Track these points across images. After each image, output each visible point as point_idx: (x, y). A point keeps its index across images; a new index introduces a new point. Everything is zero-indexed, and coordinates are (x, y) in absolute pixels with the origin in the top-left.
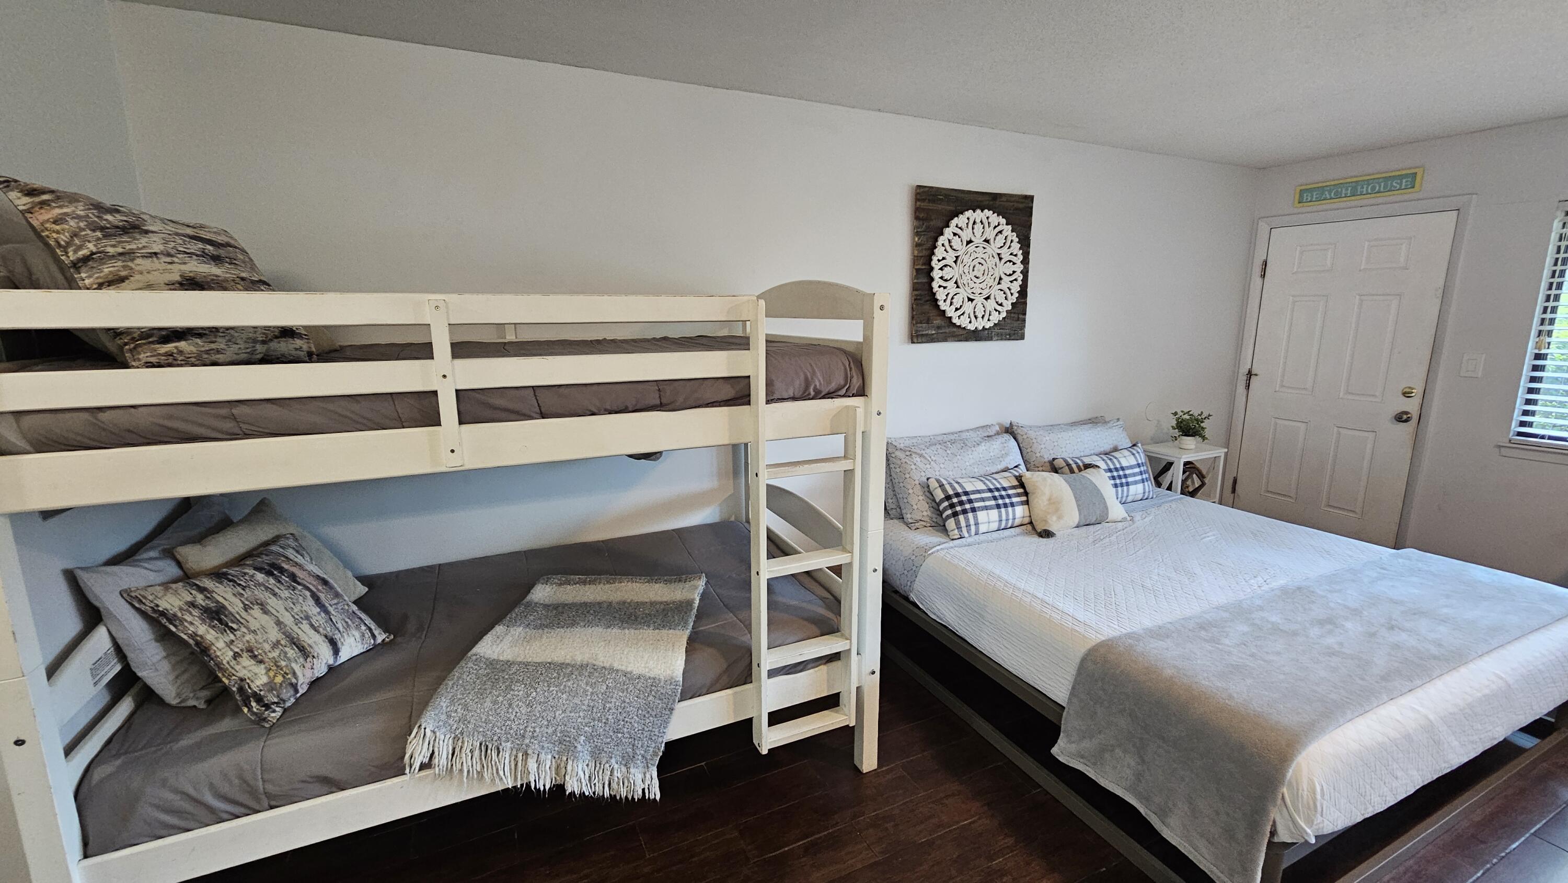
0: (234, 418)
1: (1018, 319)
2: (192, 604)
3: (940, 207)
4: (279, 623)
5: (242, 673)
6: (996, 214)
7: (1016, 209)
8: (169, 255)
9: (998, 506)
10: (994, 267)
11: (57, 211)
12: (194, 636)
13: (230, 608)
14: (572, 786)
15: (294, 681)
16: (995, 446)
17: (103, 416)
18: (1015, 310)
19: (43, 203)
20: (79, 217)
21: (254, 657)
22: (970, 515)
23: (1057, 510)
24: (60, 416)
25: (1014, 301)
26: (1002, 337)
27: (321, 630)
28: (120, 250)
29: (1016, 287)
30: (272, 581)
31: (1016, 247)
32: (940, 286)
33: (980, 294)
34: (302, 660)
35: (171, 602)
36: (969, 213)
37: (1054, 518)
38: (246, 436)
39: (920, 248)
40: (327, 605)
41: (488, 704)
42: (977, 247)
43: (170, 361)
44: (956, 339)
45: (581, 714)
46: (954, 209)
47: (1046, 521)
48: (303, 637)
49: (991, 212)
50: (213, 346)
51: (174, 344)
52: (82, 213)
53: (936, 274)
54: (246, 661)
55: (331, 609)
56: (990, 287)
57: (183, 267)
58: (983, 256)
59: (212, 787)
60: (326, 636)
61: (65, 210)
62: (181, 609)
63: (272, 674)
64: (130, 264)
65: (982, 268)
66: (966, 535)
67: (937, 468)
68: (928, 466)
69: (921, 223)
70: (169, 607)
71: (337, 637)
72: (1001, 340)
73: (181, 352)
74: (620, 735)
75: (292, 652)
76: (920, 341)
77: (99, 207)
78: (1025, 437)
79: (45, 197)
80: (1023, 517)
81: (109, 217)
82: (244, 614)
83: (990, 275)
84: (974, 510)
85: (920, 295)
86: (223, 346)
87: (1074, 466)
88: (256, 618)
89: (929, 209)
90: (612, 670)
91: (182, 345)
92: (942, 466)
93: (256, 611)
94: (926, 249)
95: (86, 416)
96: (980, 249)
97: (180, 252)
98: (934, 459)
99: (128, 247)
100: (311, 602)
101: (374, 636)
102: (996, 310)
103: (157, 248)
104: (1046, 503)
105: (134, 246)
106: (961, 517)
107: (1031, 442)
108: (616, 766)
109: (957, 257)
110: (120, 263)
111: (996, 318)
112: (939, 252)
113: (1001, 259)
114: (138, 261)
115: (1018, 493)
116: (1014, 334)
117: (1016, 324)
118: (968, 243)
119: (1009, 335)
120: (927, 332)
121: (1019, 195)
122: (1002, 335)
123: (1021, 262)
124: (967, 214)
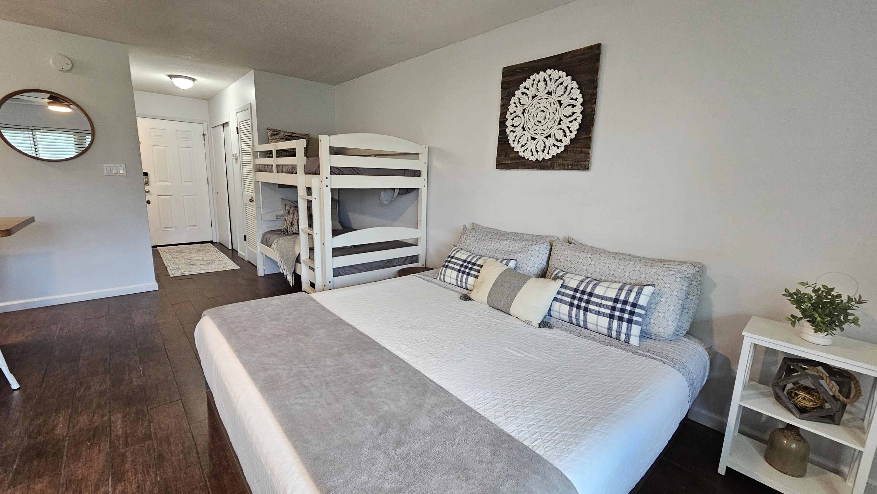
1: (581, 152)
6: (556, 71)
7: (581, 60)
10: (555, 112)
25: (574, 137)
26: (563, 167)
29: (575, 126)
31: (576, 93)
32: (511, 131)
33: (542, 134)
36: (535, 76)
42: (540, 99)
44: (525, 167)
46: (527, 76)
49: (553, 70)
53: (509, 123)
56: (551, 128)
58: (545, 105)
65: (543, 114)
69: (504, 91)
72: (564, 169)
76: (500, 167)
83: (550, 119)
89: (509, 81)
96: (544, 100)
102: (554, 146)
109: (524, 110)
111: (554, 151)
112: (512, 108)
113: (561, 104)
116: (577, 165)
117: (579, 156)
118: (533, 97)
119: (572, 165)
120: (505, 162)
121: (584, 49)
122: (564, 165)
123: (582, 104)
124: (532, 77)
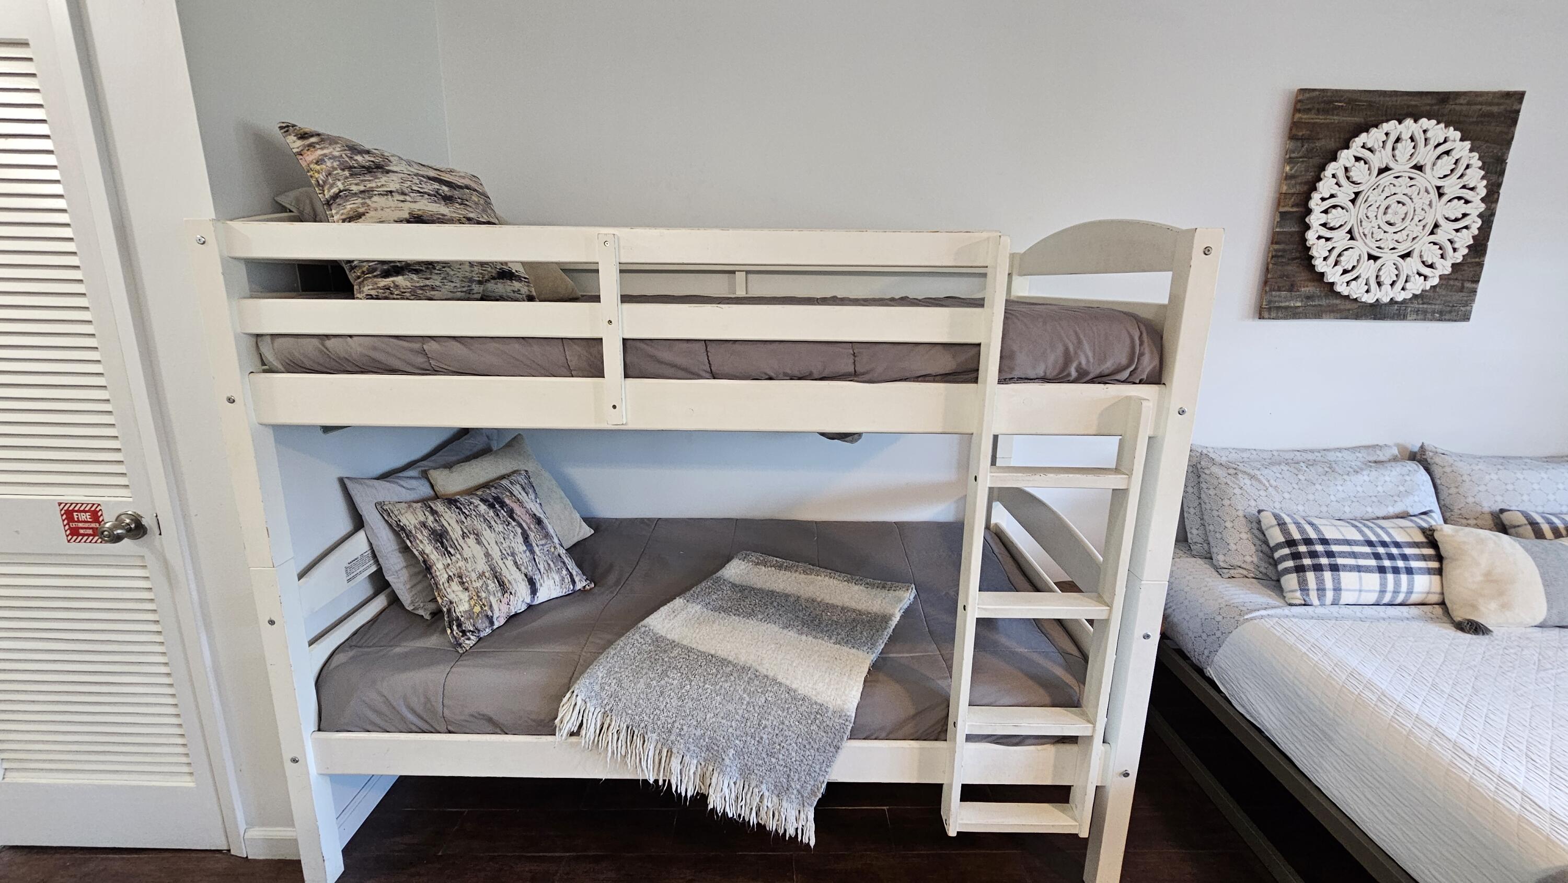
0: (423, 352)
1: (1462, 289)
2: (424, 525)
3: (1336, 119)
4: (487, 555)
5: (452, 596)
6: (1442, 125)
7: (1484, 115)
8: (403, 194)
9: (1382, 570)
10: (1427, 208)
11: (320, 152)
12: (422, 553)
13: (451, 533)
14: (715, 801)
15: (490, 613)
16: (1387, 478)
17: (330, 343)
18: (1454, 276)
19: (311, 145)
20: (333, 158)
21: (462, 583)
22: (1327, 575)
23: (1501, 593)
24: (300, 340)
25: (1459, 261)
26: (1424, 315)
27: (523, 568)
28: (362, 188)
29: (1465, 240)
30: (491, 513)
31: (1475, 177)
32: (1319, 238)
33: (1394, 249)
34: (500, 594)
35: (410, 520)
36: (1391, 126)
37: (1493, 605)
38: (435, 372)
39: (1293, 182)
40: (534, 544)
41: (641, 685)
42: (1397, 177)
43: (387, 294)
44: (1338, 315)
45: (734, 724)
46: (1362, 120)
47: (1474, 607)
48: (505, 572)
49: (1434, 122)
50: (427, 282)
51: (391, 279)
52: (337, 154)
53: (1315, 219)
54: (455, 586)
55: (536, 549)
56: (1414, 239)
57: (413, 206)
58: (1409, 191)
59: (405, 698)
60: (526, 575)
61: (325, 151)
62: (415, 527)
63: (472, 602)
64: (368, 201)
65: (1402, 210)
66: (1316, 601)
67: (1278, 498)
68: (1263, 493)
69: (1299, 144)
70: (407, 524)
71: (537, 577)
72: (1425, 320)
73: (397, 287)
74: (774, 760)
75: (493, 586)
76: (1273, 314)
77: (354, 149)
78: (1448, 470)
79: (313, 140)
80: (1428, 593)
81: (359, 158)
82: (461, 541)
83: (1416, 219)
84: (1334, 568)
85: (1284, 251)
86: (438, 283)
87: (1546, 528)
88: (470, 547)
89: (1315, 123)
90: (775, 681)
91: (399, 280)
92: (1287, 495)
93: (471, 540)
94: (1301, 183)
95: (315, 341)
96: (1405, 181)
97: (413, 191)
98: (1274, 484)
99: (369, 185)
100: (520, 539)
101: (573, 582)
102: (1420, 274)
103: (392, 187)
104: (1479, 578)
105: (374, 185)
106: (1310, 576)
107: (1460, 479)
108: (767, 794)
109: (1357, 194)
110: (360, 201)
111: (1417, 286)
112: (1325, 186)
113: (1441, 195)
114: (375, 198)
115: (1423, 555)
116: (1450, 312)
117: (1457, 297)
118: (1381, 171)
119: (1441, 313)
120: (1287, 304)
121: (1494, 93)
122: (1425, 312)
123: (1483, 200)
124: (1386, 127)
